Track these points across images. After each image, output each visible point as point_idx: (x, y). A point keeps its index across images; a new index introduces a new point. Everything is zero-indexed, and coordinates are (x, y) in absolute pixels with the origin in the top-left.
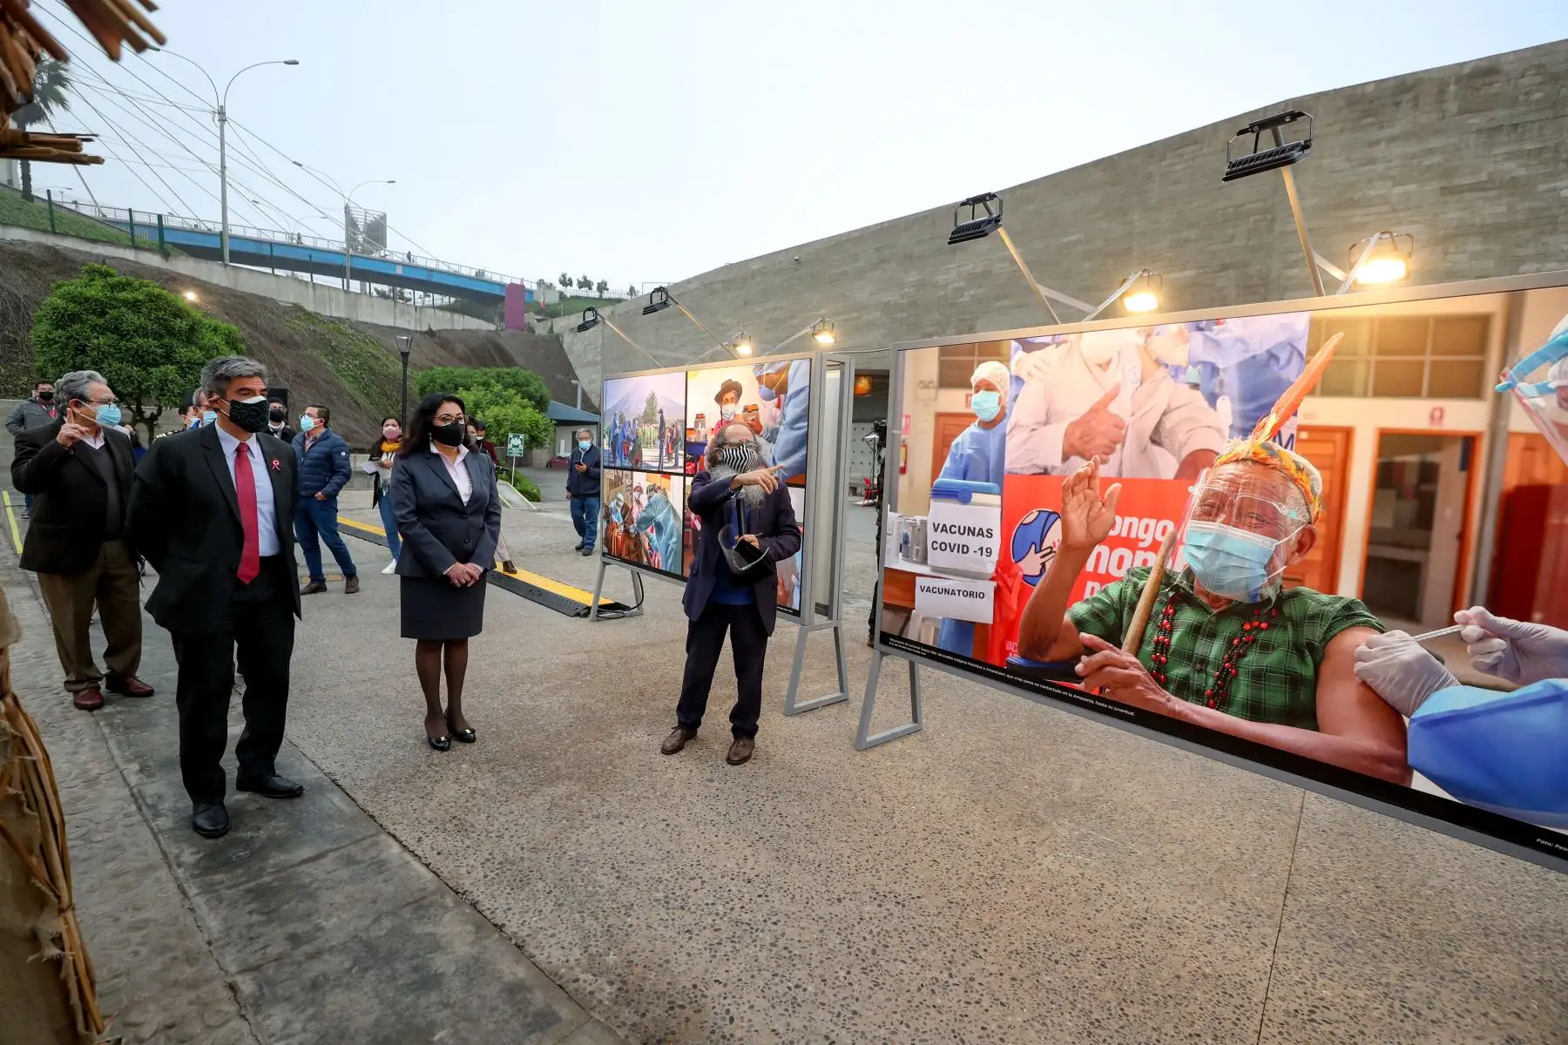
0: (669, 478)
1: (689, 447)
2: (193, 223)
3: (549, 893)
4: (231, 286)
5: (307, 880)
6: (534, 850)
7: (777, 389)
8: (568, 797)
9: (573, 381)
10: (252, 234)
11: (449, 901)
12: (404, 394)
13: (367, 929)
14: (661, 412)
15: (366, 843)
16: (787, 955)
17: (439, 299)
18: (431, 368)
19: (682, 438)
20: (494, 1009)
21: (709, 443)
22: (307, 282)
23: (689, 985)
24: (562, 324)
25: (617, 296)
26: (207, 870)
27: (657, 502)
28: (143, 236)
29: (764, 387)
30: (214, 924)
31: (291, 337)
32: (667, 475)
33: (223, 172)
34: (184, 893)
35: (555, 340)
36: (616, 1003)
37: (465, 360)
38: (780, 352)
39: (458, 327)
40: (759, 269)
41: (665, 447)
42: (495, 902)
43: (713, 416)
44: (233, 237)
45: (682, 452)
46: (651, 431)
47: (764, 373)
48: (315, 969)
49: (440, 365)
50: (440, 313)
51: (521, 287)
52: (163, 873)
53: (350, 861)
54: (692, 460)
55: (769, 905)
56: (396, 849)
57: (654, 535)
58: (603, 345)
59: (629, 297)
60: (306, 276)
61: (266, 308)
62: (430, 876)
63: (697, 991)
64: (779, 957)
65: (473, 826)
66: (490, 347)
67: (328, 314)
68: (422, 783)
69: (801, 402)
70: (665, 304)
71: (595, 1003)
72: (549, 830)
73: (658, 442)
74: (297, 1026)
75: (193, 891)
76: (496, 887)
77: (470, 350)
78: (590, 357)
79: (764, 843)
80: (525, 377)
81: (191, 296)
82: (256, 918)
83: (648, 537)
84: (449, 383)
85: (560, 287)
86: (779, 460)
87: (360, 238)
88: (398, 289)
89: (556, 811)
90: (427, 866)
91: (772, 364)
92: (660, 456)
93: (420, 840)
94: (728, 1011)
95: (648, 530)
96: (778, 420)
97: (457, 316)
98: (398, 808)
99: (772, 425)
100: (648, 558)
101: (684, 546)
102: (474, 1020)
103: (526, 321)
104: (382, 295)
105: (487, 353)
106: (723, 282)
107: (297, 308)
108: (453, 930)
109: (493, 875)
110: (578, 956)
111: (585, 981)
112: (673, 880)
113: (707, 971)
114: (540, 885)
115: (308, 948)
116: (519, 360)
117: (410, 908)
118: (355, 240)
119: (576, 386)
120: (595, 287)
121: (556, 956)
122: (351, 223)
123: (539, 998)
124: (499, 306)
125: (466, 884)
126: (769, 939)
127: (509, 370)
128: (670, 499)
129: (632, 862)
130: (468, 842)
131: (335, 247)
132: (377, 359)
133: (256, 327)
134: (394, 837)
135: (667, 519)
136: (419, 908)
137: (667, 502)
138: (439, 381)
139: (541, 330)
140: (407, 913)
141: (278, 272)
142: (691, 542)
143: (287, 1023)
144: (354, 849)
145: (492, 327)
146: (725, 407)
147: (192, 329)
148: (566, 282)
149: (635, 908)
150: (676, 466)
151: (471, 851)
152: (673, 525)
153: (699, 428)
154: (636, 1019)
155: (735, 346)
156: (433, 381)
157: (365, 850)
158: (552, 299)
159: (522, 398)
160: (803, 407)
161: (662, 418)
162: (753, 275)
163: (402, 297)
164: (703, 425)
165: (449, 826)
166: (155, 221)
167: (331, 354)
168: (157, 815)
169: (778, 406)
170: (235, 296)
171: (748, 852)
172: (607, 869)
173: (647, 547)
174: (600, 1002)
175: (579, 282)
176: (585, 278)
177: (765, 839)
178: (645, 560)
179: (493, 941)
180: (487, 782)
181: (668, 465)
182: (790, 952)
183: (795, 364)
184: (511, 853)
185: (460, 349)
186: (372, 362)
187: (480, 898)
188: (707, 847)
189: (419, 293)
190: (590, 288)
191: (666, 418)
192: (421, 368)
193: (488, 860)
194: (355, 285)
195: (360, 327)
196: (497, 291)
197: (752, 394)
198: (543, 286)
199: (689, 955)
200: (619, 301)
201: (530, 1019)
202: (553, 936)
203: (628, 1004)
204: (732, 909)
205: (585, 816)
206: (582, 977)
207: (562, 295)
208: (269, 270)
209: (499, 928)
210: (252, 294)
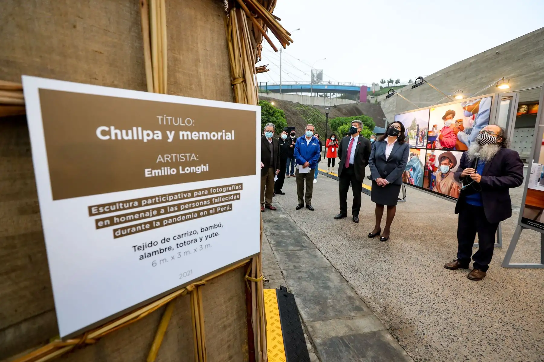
0: (420, 150)
1: (429, 138)
2: (273, 83)
3: (363, 277)
4: (282, 99)
5: (298, 255)
6: (359, 264)
7: (473, 112)
8: (372, 253)
9: (384, 119)
10: (287, 84)
11: (333, 270)
12: (326, 127)
13: (312, 270)
14: (418, 125)
15: (312, 250)
16: (452, 325)
17: (338, 95)
18: (335, 118)
19: (426, 135)
20: (344, 300)
21: (438, 136)
22: (300, 95)
23: (409, 318)
24: (381, 98)
25: (404, 84)
26: (277, 246)
27: (414, 159)
28: (263, 89)
29: (466, 111)
30: (278, 258)
31: (296, 112)
32: (419, 149)
33: (281, 67)
34: (272, 250)
35: (378, 104)
36: (382, 313)
37: (345, 114)
38: (476, 96)
39: (344, 103)
40: (474, 61)
41: (419, 138)
42: (347, 275)
43: (441, 124)
44: (282, 85)
45: (426, 140)
46: (413, 133)
47: (467, 105)
48: (299, 275)
49: (338, 117)
50: (338, 99)
51: (366, 87)
52: (268, 244)
53: (308, 253)
54: (430, 143)
55: (446, 307)
56: (320, 253)
57: (412, 172)
58: (396, 104)
59: (409, 84)
60: (300, 93)
61: (290, 104)
62: (329, 263)
63: (411, 321)
64: (447, 324)
65: (341, 253)
66: (354, 109)
67: (306, 104)
68: (327, 238)
69: (485, 116)
70: (421, 83)
71: (375, 310)
72: (365, 260)
73: (416, 137)
74: (295, 285)
75: (274, 250)
76: (347, 271)
77: (347, 111)
78: (391, 109)
79: (448, 287)
80: (366, 119)
81: (273, 104)
82: (286, 259)
83: (409, 172)
84: (340, 122)
85: (381, 84)
86: (472, 141)
87: (315, 79)
88: (326, 93)
89: (367, 256)
90: (328, 260)
91: (471, 101)
92: (417, 142)
93: (326, 253)
94: (423, 331)
95: (410, 170)
96: (473, 125)
97: (344, 100)
98: (320, 244)
99: (469, 127)
100: (409, 181)
101: (424, 176)
102: (339, 302)
103: (367, 99)
104: (321, 96)
105: (354, 112)
106: (454, 70)
107: (298, 103)
108: (334, 277)
109: (346, 267)
110: (371, 297)
111: (372, 304)
112: (407, 287)
113: (416, 317)
114: (360, 274)
115: (298, 270)
116: (364, 112)
117: (323, 269)
118: (313, 80)
119: (385, 120)
120: (394, 82)
121: (364, 295)
122: (313, 75)
123: (357, 303)
124: (358, 94)
125: (339, 267)
126: (444, 317)
127: (360, 116)
128: (419, 159)
129: (392, 277)
130: (339, 257)
131: (308, 83)
132: (319, 116)
133: (287, 110)
134: (320, 250)
135: (417, 166)
136: (326, 269)
137: (418, 159)
138: (337, 122)
139: (373, 101)
140: (322, 269)
141: (293, 93)
142: (427, 175)
143: (293, 284)
144: (310, 251)
145: (355, 102)
146: (446, 121)
147: (274, 112)
148: (383, 82)
149: (391, 290)
150: (423, 146)
151: (340, 259)
152: (420, 168)
153: (434, 131)
154: (389, 320)
155: (454, 96)
156: (335, 122)
157: (312, 251)
158: (377, 89)
159: (365, 126)
160: (486, 118)
161: (418, 128)
162: (471, 64)
163: (327, 96)
164: (436, 129)
165: (335, 252)
166: (265, 84)
167: (306, 116)
168: (266, 232)
169: (473, 119)
170: (283, 102)
171: (439, 287)
172: (383, 277)
173: (409, 176)
174: (377, 311)
175: (388, 81)
176: (391, 79)
177: (448, 286)
178: (408, 181)
179: (345, 284)
180: (346, 243)
181: (420, 145)
182: (453, 324)
183: (483, 100)
184: (352, 263)
185: (344, 110)
186: (317, 117)
187: (342, 272)
188: (422, 281)
189: (332, 94)
190: (392, 83)
191: (420, 127)
192: (332, 118)
193: (345, 263)
194: (313, 94)
195: (314, 107)
196: (357, 89)
197: (460, 114)
198: (374, 85)
199: (410, 310)
200: (404, 86)
201: (354, 307)
202: (363, 288)
203: (386, 315)
204: (430, 303)
205: (377, 260)
206: (372, 302)
207: (381, 87)
208: (291, 93)
209: (347, 281)
210: (287, 101)
